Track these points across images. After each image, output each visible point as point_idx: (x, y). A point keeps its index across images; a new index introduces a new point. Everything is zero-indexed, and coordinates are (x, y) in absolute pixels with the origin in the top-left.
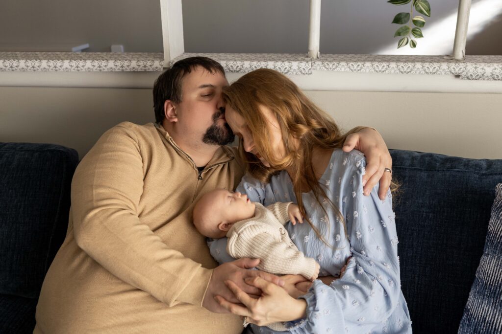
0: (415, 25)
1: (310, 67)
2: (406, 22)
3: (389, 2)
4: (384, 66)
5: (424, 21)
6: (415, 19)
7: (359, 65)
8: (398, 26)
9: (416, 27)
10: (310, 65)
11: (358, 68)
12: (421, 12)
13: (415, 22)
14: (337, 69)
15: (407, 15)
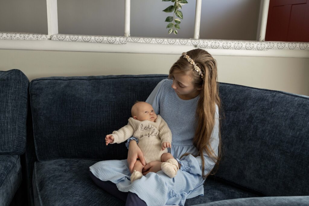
0: (176, 22)
1: (126, 40)
2: (172, 21)
3: (163, 11)
4: (161, 41)
5: (180, 21)
6: (176, 20)
7: (149, 40)
8: (168, 23)
9: (176, 24)
10: (125, 39)
11: (149, 41)
12: (179, 16)
13: (176, 21)
14: (139, 41)
15: (172, 18)
